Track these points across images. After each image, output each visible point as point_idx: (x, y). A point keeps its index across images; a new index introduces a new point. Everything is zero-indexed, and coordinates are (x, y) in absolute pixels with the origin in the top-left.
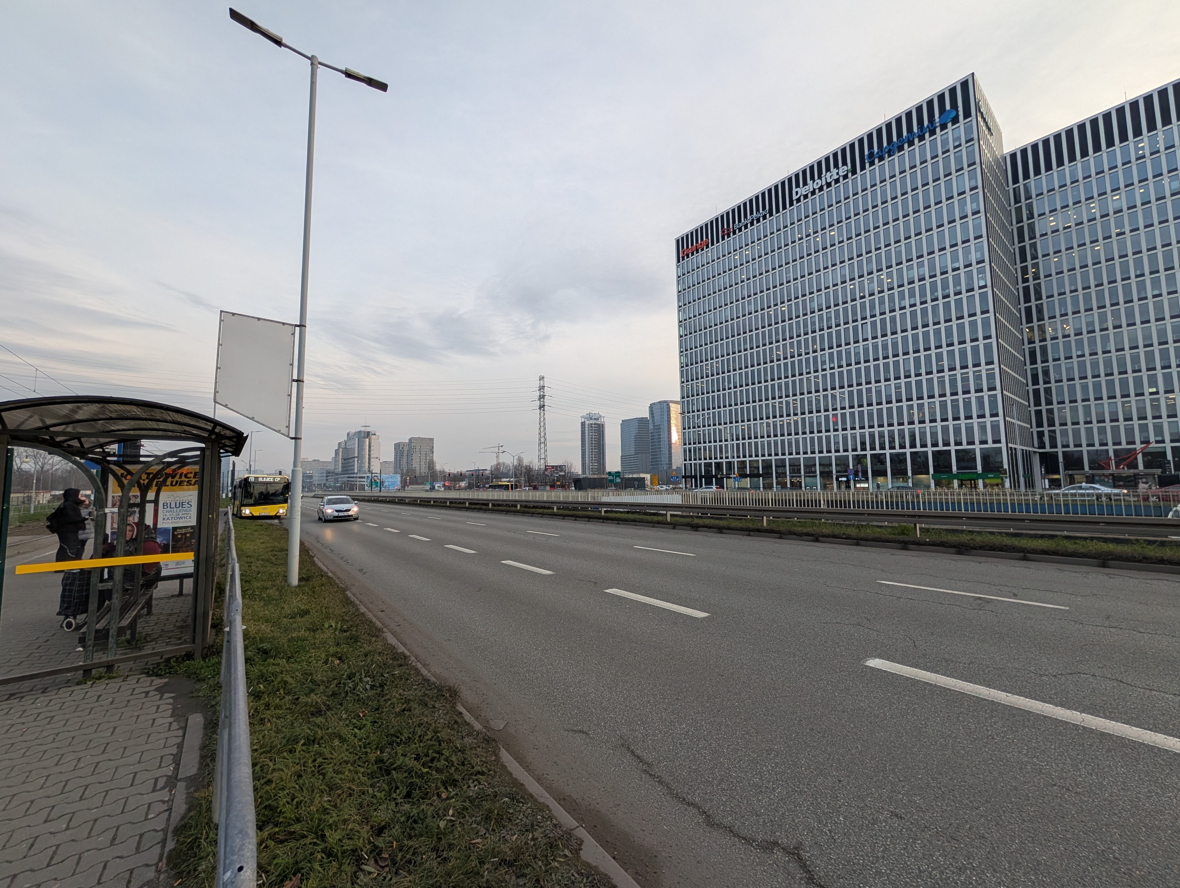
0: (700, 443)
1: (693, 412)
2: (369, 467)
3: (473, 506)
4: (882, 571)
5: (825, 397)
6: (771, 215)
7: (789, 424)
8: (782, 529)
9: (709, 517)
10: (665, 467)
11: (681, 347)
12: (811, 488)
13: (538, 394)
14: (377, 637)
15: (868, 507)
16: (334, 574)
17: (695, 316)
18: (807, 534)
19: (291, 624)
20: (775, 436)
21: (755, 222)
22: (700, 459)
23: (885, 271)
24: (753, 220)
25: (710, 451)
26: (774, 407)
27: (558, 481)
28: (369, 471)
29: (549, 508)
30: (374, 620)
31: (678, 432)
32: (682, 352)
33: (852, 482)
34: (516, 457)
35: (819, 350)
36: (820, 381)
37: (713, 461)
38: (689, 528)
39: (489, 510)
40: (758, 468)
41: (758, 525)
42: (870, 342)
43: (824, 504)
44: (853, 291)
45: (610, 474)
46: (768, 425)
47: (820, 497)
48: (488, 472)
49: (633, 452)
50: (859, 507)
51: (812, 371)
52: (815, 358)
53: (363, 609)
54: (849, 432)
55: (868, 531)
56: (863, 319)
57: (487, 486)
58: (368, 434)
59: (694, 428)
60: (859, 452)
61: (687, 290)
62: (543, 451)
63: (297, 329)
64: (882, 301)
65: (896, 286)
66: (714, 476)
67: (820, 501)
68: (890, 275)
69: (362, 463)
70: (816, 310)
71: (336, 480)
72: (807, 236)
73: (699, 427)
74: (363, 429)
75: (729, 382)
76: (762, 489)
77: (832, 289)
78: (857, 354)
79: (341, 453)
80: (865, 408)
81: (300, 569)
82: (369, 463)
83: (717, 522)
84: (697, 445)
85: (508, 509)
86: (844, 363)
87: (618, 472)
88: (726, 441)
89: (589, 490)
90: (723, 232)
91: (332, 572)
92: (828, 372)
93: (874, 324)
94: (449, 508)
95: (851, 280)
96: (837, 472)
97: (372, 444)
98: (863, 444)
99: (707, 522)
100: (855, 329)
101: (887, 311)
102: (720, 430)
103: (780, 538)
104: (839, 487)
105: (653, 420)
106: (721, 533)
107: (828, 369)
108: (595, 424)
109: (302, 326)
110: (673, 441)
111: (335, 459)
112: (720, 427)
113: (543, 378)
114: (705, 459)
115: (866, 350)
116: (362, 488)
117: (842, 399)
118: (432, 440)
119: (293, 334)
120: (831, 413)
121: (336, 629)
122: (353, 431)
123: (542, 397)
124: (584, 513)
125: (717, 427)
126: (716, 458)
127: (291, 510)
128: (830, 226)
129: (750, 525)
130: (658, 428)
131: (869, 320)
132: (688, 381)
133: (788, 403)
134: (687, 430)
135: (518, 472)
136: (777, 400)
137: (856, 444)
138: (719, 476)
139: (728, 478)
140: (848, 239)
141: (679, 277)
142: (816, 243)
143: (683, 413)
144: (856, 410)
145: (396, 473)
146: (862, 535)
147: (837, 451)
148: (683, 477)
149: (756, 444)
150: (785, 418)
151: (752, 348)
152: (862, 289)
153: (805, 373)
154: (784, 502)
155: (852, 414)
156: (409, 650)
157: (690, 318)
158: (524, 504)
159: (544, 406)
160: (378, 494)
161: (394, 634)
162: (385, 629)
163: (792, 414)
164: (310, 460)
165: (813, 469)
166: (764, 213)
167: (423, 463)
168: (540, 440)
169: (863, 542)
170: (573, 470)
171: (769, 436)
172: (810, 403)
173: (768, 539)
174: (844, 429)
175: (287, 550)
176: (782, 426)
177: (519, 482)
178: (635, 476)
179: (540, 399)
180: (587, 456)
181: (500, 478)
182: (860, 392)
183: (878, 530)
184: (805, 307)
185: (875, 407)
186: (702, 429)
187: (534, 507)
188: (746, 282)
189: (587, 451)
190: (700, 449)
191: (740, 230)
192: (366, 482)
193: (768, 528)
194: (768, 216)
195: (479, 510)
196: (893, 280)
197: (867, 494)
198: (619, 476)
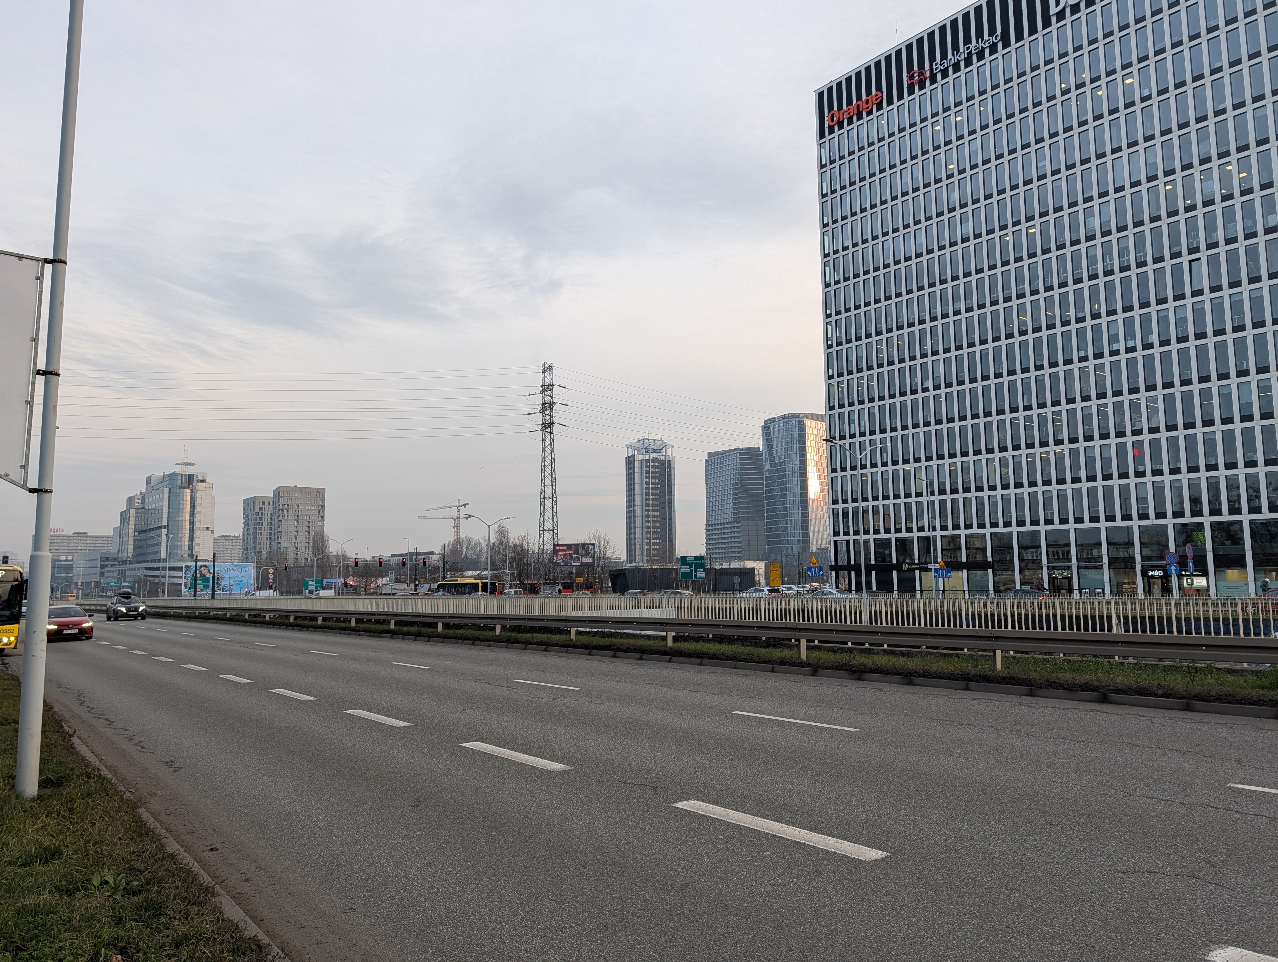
0: (865, 499)
1: (852, 436)
2: (191, 547)
3: (405, 629)
4: (1239, 762)
5: (1118, 407)
6: (1006, 44)
7: (1045, 462)
8: (1033, 675)
9: (885, 652)
10: (796, 548)
11: (826, 306)
12: (1092, 592)
13: (539, 399)
14: (201, 904)
15: (1208, 632)
16: (115, 771)
17: (855, 245)
18: (1086, 687)
19: (23, 880)
20: (1019, 485)
21: (974, 58)
22: (866, 532)
23: (1235, 156)
24: (970, 54)
25: (886, 515)
26: (1014, 426)
27: (579, 575)
28: (191, 555)
29: (560, 631)
30: (196, 868)
31: (820, 477)
32: (828, 316)
33: (1174, 579)
34: (495, 528)
35: (1104, 313)
36: (1108, 374)
37: (893, 536)
38: (845, 674)
39: (438, 636)
40: (984, 550)
41: (984, 668)
42: (1207, 297)
43: (1118, 625)
44: (1171, 197)
45: (683, 560)
46: (1003, 463)
47: (1109, 609)
48: (435, 558)
49: (730, 517)
50: (1189, 632)
51: (1091, 356)
52: (1096, 330)
53: (172, 847)
54: (1166, 478)
55: (1210, 680)
56: (1191, 251)
57: (435, 586)
58: (190, 480)
59: (853, 468)
60: (1188, 519)
61: (839, 193)
62: (548, 514)
63: (48, 267)
64: (1228, 214)
65: (1256, 187)
66: (894, 567)
67: (1109, 618)
68: (1244, 164)
69: (177, 538)
70: (1098, 235)
71: (122, 574)
72: (1078, 87)
73: (864, 467)
74: (179, 470)
75: (924, 377)
76: (991, 593)
77: (1128, 191)
78: (1181, 322)
79: (132, 519)
80: (1199, 430)
81: (43, 761)
82: (191, 539)
83: (901, 662)
84: (860, 504)
86: (1155, 339)
87: (701, 558)
88: (919, 494)
90: (911, 77)
91: (108, 767)
92: (1123, 357)
93: (1213, 261)
94: (356, 631)
95: (1166, 174)
96: (1143, 559)
97: (198, 501)
98: (1196, 501)
99: (882, 661)
100: (1177, 270)
101: (1241, 236)
102: (906, 473)
103: (1031, 694)
104: (1148, 590)
105: (771, 453)
106: (910, 683)
107: (1123, 350)
108: (655, 460)
109: (57, 261)
110: (812, 495)
111: (121, 532)
112: (907, 467)
113: (550, 367)
114: (877, 532)
115: (1199, 313)
116: (176, 590)
117: (1152, 412)
118: (321, 492)
119: (40, 278)
120: (1129, 439)
121: (115, 889)
122: (159, 473)
123: (547, 407)
125: (901, 467)
126: (898, 530)
127: (25, 640)
128: (1124, 67)
129: (969, 668)
130: (780, 470)
131: (1203, 254)
132: (840, 375)
133: (1042, 419)
134: (839, 474)
135: (497, 558)
136: (1021, 414)
137: (1182, 503)
138: (905, 567)
139: (924, 569)
140: (1160, 93)
141: (823, 166)
142: (1096, 101)
143: (830, 439)
144: (1181, 433)
145: (245, 559)
146: (1197, 687)
147: (1143, 516)
148: (832, 568)
149: (980, 501)
150: (1037, 450)
151: (969, 309)
152: (1188, 192)
153: (1075, 359)
154: (1035, 620)
155: (1173, 443)
156: (267, 932)
157: (845, 248)
158: (508, 623)
159: (551, 424)
160: (209, 604)
161: (238, 898)
162: (218, 889)
163: (1051, 441)
164: (68, 532)
165: (1095, 553)
166: (992, 40)
167: (302, 539)
168: (543, 492)
169: (1198, 704)
170: (609, 554)
171: (1005, 486)
172: (1087, 418)
173: (1005, 697)
174: (1157, 472)
175: (16, 722)
176: (1031, 465)
177: (499, 577)
178: (735, 565)
179: (543, 409)
180: (638, 525)
181: (461, 570)
182: (1187, 398)
183: (1230, 678)
184: (1074, 228)
185: (1218, 428)
186: (869, 470)
188: (957, 177)
189: (638, 514)
190: (865, 511)
191: (945, 74)
192: (183, 579)
193: (1006, 673)
194: (1000, 45)
195: (417, 636)
196: (1250, 173)
197: (1205, 605)
198: (702, 566)
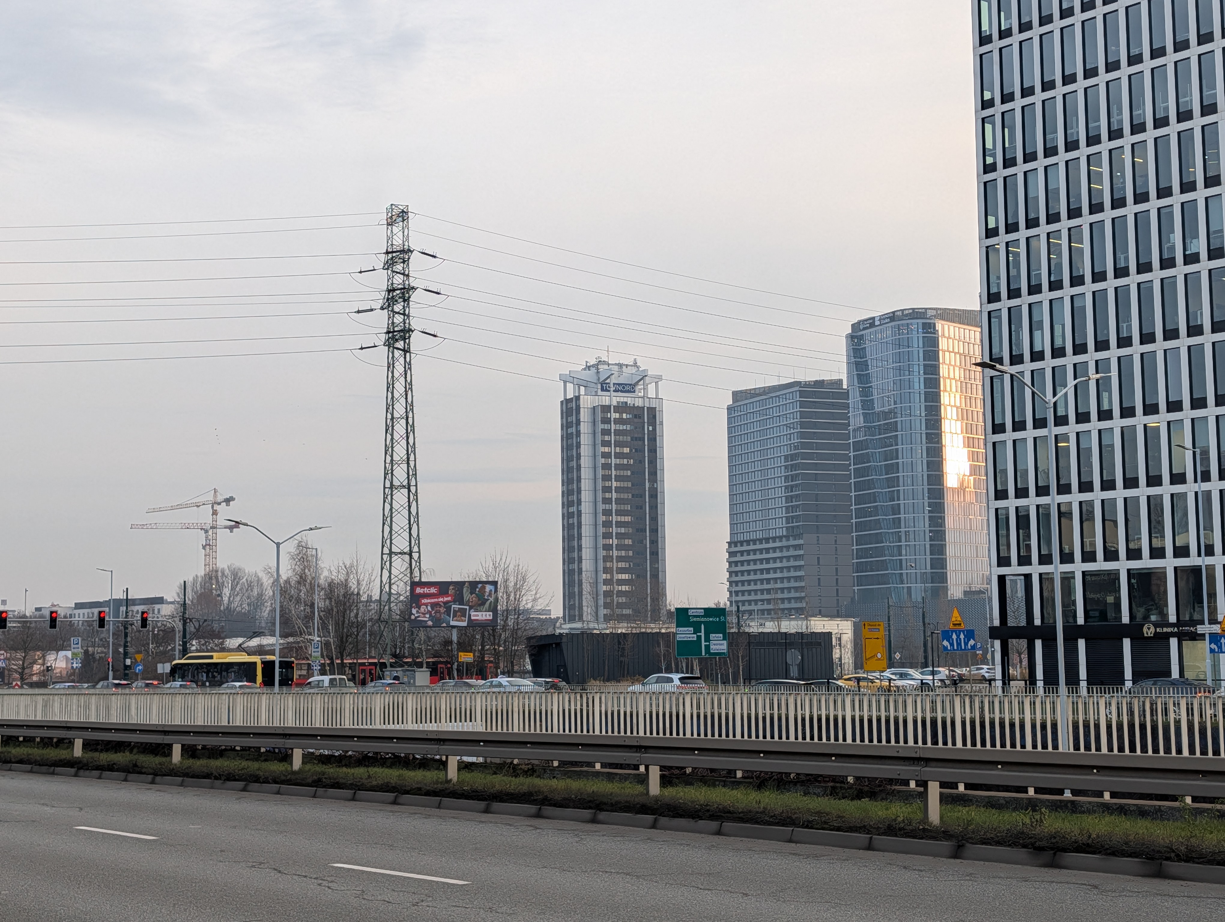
0: (1064, 489)
1: (1037, 356)
3: (105, 757)
9: (1107, 808)
10: (918, 590)
11: (982, 85)
22: (1067, 558)
25: (1108, 521)
27: (464, 646)
29: (425, 764)
31: (969, 443)
32: (986, 104)
34: (289, 548)
37: (1123, 566)
39: (173, 772)
45: (682, 616)
48: (166, 610)
49: (779, 527)
57: (164, 668)
59: (1039, 423)
62: (400, 520)
66: (1126, 631)
73: (1061, 421)
83: (1142, 828)
84: (1054, 499)
85: (254, 766)
87: (718, 611)
88: (1178, 478)
89: (594, 685)
99: (1100, 827)
102: (1150, 434)
105: (866, 392)
106: (1160, 874)
108: (622, 408)
110: (951, 480)
112: (1152, 421)
113: (403, 215)
114: (1089, 557)
123: (398, 296)
124: (575, 785)
125: (1139, 420)
126: (1134, 554)
130: (885, 426)
132: (1012, 228)
134: (1009, 436)
135: (297, 611)
138: (1149, 631)
139: (1188, 635)
143: (991, 362)
148: (994, 633)
158: (319, 746)
159: (406, 332)
168: (388, 473)
170: (526, 603)
177: (299, 650)
178: (790, 626)
179: (390, 302)
180: (587, 542)
181: (220, 635)
186: (1072, 428)
187: (365, 760)
189: (586, 519)
190: (1064, 514)
195: (130, 772)
198: (721, 628)
